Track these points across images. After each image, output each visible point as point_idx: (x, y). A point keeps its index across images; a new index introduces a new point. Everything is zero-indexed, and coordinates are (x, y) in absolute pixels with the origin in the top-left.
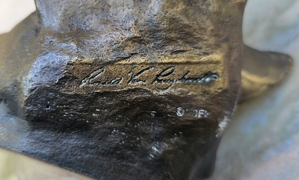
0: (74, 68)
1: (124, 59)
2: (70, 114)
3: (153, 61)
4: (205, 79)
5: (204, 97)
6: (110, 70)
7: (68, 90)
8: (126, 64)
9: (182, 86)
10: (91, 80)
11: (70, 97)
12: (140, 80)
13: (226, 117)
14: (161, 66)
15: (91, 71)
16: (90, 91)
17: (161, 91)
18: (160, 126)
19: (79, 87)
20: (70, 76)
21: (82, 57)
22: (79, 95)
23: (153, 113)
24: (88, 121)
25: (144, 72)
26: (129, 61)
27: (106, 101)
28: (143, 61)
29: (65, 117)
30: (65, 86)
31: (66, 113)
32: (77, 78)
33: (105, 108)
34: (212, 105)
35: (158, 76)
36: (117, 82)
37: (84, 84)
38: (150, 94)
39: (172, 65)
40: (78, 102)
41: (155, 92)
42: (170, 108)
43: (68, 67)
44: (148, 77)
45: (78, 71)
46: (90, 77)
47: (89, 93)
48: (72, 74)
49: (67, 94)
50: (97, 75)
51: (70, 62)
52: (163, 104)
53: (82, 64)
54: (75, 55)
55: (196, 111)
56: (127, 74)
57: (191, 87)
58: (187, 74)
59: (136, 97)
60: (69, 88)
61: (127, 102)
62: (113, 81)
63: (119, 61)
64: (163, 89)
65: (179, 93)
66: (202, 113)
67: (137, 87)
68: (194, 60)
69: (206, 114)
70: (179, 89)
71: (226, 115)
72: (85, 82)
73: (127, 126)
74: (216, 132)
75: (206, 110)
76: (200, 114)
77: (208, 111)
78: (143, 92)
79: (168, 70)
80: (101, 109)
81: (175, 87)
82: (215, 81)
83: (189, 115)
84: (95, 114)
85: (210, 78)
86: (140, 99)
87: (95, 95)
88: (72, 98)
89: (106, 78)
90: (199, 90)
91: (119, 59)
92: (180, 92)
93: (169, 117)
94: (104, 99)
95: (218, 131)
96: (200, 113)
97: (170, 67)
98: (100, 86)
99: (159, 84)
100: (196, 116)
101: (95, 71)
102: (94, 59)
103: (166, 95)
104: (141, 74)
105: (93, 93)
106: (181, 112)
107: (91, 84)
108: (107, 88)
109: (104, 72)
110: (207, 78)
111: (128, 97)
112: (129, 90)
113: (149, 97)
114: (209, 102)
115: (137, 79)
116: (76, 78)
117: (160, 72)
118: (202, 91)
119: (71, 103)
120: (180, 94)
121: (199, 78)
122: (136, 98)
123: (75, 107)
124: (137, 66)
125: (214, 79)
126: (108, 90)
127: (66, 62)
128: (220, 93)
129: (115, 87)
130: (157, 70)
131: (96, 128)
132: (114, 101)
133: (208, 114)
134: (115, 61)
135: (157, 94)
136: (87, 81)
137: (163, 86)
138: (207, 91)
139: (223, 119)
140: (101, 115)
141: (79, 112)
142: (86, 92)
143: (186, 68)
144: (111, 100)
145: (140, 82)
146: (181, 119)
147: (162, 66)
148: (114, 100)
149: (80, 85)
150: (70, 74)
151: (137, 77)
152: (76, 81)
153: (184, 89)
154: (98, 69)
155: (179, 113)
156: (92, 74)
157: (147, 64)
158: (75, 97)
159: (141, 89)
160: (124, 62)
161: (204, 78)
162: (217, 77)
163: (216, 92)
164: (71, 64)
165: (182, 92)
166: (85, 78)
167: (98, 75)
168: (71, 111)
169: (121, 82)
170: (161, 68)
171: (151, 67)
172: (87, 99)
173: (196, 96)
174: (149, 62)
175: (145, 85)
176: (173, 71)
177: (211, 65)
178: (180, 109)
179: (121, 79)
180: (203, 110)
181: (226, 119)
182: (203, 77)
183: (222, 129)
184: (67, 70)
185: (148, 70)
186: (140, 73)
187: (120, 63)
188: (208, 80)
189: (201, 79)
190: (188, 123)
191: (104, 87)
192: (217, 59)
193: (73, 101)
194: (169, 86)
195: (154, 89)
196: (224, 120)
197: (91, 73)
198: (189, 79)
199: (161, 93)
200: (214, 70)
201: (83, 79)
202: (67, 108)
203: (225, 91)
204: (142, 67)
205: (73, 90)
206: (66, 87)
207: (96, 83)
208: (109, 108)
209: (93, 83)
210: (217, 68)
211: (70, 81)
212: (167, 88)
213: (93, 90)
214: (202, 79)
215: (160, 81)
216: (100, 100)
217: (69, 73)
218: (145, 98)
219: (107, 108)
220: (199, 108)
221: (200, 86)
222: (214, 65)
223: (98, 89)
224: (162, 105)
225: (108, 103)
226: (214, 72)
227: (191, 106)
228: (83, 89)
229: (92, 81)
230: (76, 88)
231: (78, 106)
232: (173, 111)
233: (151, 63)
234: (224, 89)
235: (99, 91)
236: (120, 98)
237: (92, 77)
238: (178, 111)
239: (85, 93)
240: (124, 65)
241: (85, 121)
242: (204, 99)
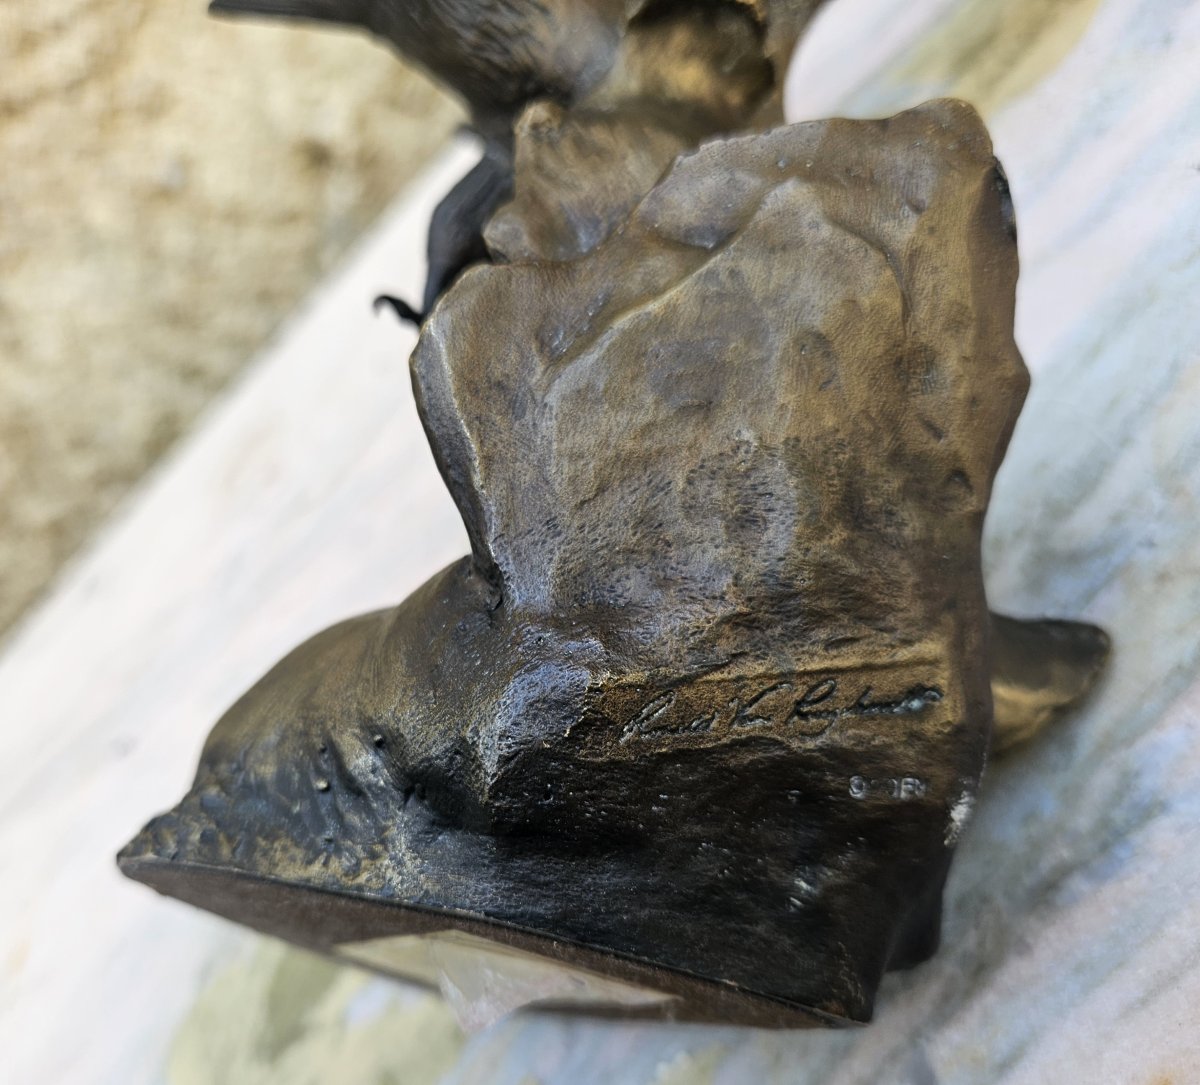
0: (604, 699)
1: (718, 668)
2: (599, 812)
3: (785, 668)
4: (909, 702)
5: (910, 748)
6: (687, 698)
7: (595, 753)
8: (723, 680)
9: (858, 725)
10: (644, 725)
11: (599, 768)
12: (758, 717)
13: (965, 793)
14: (803, 680)
15: (642, 702)
16: (645, 751)
17: (808, 739)
18: (811, 827)
19: (618, 743)
20: (596, 719)
21: (621, 672)
22: (619, 762)
23: (793, 795)
24: (641, 826)
25: (765, 698)
26: (729, 673)
27: (682, 773)
28: (761, 670)
29: (588, 819)
30: (586, 744)
31: (591, 809)
32: (614, 723)
33: (681, 792)
34: (931, 765)
35: (799, 703)
36: (704, 724)
37: (629, 735)
38: (784, 749)
39: (831, 676)
40: (618, 780)
41: (795, 744)
42: (833, 781)
43: (591, 697)
44: (775, 708)
45: (614, 704)
46: (642, 716)
47: (641, 757)
48: (601, 714)
49: (593, 763)
50: (657, 711)
51: (594, 684)
52: (815, 770)
53: (622, 687)
54: (604, 667)
55: (895, 782)
56: (725, 704)
57: (879, 724)
58: (865, 694)
59: (751, 757)
60: (596, 747)
61: (732, 772)
62: (694, 724)
63: (706, 673)
64: (815, 735)
65: (852, 742)
66: (910, 786)
67: (752, 734)
68: (879, 659)
69: (919, 788)
70: (850, 732)
71: (966, 788)
72: (630, 730)
73: (732, 832)
74: (945, 831)
75: (918, 778)
76: (905, 791)
77: (925, 780)
78: (765, 744)
79: (822, 688)
80: (670, 794)
81: (841, 730)
82: (933, 707)
83: (879, 794)
84: (657, 806)
85: (919, 699)
86: (762, 763)
87: (657, 760)
88: (604, 772)
89: (678, 717)
90: (899, 731)
91: (705, 669)
92: (853, 739)
93: (831, 801)
94: (676, 770)
95: (950, 830)
96: (903, 787)
97: (826, 681)
98: (667, 738)
99: (803, 722)
100: (895, 794)
101: (652, 701)
102: (647, 673)
103: (820, 749)
104: (759, 702)
105: (652, 755)
106: (860, 787)
107: (646, 733)
108: (683, 742)
109: (673, 702)
110: (913, 699)
111: (732, 760)
112: (734, 743)
113: (783, 757)
114: (925, 759)
115: (752, 715)
116: (610, 723)
117: (802, 695)
118: (904, 733)
119: (602, 785)
120: (854, 744)
121: (894, 702)
122: (752, 761)
123: (612, 793)
124: (749, 682)
125: (930, 702)
126: (685, 746)
127: (587, 684)
128: (949, 734)
129: (701, 737)
130: (796, 690)
131: (662, 840)
132: (700, 773)
133: (923, 787)
134: (698, 676)
135: (800, 747)
136: (635, 728)
137: (811, 728)
138: (916, 732)
139: (960, 799)
140: (671, 809)
141: (621, 804)
142: (636, 754)
143: (863, 680)
144: (692, 771)
145: (759, 722)
146: (860, 804)
147: (806, 678)
148: (700, 769)
149: (619, 738)
150: (596, 713)
151: (750, 711)
152: (611, 729)
153: (862, 732)
154: (658, 698)
155: (855, 790)
156: (644, 711)
157: (771, 677)
158: (610, 768)
159: (762, 738)
160: (717, 676)
161: (906, 701)
162: (938, 696)
163: (939, 733)
164: (598, 690)
165: (860, 740)
166: (630, 721)
167: (660, 712)
168: (602, 803)
169: (714, 724)
170: (804, 683)
171: (781, 683)
172: (638, 772)
173: (890, 746)
174: (775, 671)
175: (770, 728)
176: (833, 688)
177: (921, 668)
178: (856, 781)
179: (713, 718)
180: (910, 780)
181: (966, 798)
182: (903, 700)
183: (959, 824)
184: (588, 704)
185: (774, 692)
186: (756, 700)
187: (709, 678)
188: (916, 704)
189: (900, 703)
190: (878, 813)
191: (676, 739)
192: (933, 653)
193: (607, 779)
194: (826, 727)
195: (791, 737)
196: (962, 801)
197: (644, 708)
198: (873, 705)
199: (810, 744)
200: (928, 680)
201: (626, 724)
202: (592, 798)
203: (959, 730)
204: (759, 684)
205: (606, 752)
206: (589, 745)
207: (656, 732)
208: (691, 789)
209: (649, 732)
210: (933, 675)
211: (596, 730)
212: (822, 732)
213: (650, 748)
214: (903, 704)
215: (804, 716)
216: (668, 771)
217: (593, 712)
218: (772, 759)
219: (685, 791)
220: (901, 775)
221: (900, 721)
222: (927, 667)
223: (663, 744)
224: (813, 773)
225: (685, 779)
226: (930, 684)
227: (883, 772)
228: (629, 747)
229: (647, 727)
230: (611, 747)
231: (618, 790)
232: (842, 787)
233: (782, 675)
234: (955, 723)
235: (664, 750)
236: (714, 763)
237: (647, 718)
238: (852, 787)
239: (633, 758)
240: (719, 682)
241: (636, 826)
242: (911, 753)
